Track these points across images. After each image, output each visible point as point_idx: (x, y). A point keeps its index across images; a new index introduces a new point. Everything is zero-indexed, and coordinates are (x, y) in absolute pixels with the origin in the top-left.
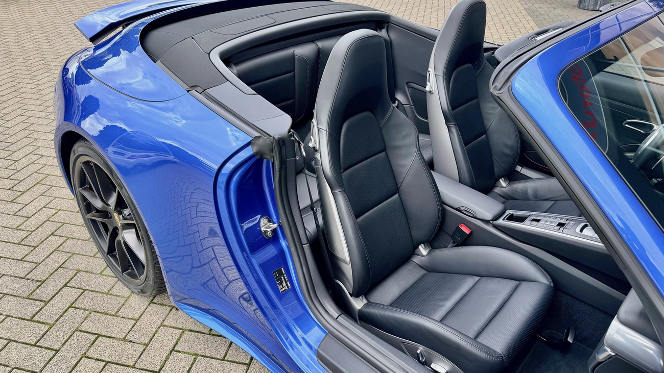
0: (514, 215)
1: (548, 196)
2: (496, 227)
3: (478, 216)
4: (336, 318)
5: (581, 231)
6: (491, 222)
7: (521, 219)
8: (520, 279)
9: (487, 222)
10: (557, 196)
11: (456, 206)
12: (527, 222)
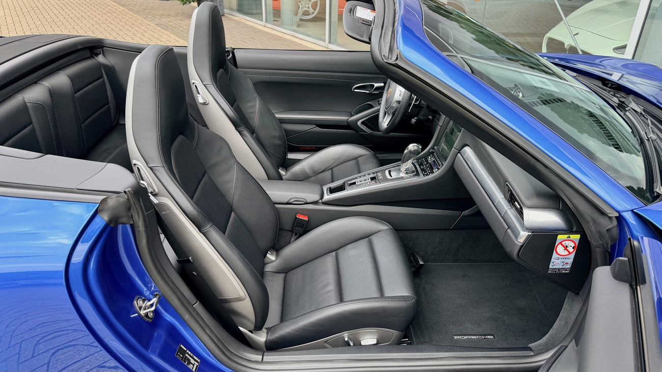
0: (332, 188)
1: (324, 168)
2: (325, 203)
3: (308, 201)
4: (261, 360)
5: (391, 177)
6: (320, 201)
7: (341, 188)
8: (367, 236)
9: (315, 203)
10: (330, 165)
11: (285, 201)
12: (347, 186)
